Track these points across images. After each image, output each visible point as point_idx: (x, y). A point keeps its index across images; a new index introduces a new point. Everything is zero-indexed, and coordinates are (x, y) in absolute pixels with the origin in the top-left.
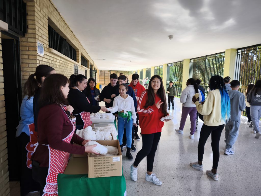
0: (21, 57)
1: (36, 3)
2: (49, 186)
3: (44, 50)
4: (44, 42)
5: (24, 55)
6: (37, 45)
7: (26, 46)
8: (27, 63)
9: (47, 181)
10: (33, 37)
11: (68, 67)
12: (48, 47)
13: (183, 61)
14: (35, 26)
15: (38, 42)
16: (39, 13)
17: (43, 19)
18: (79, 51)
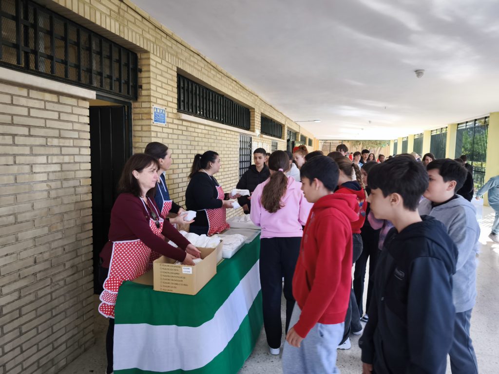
2: (107, 294)
3: (166, 117)
4: (167, 106)
5: (136, 125)
6: (153, 111)
7: (139, 114)
8: (140, 137)
10: (147, 100)
12: (175, 111)
13: (489, 117)
14: (150, 85)
15: (155, 106)
16: (159, 66)
17: (167, 72)
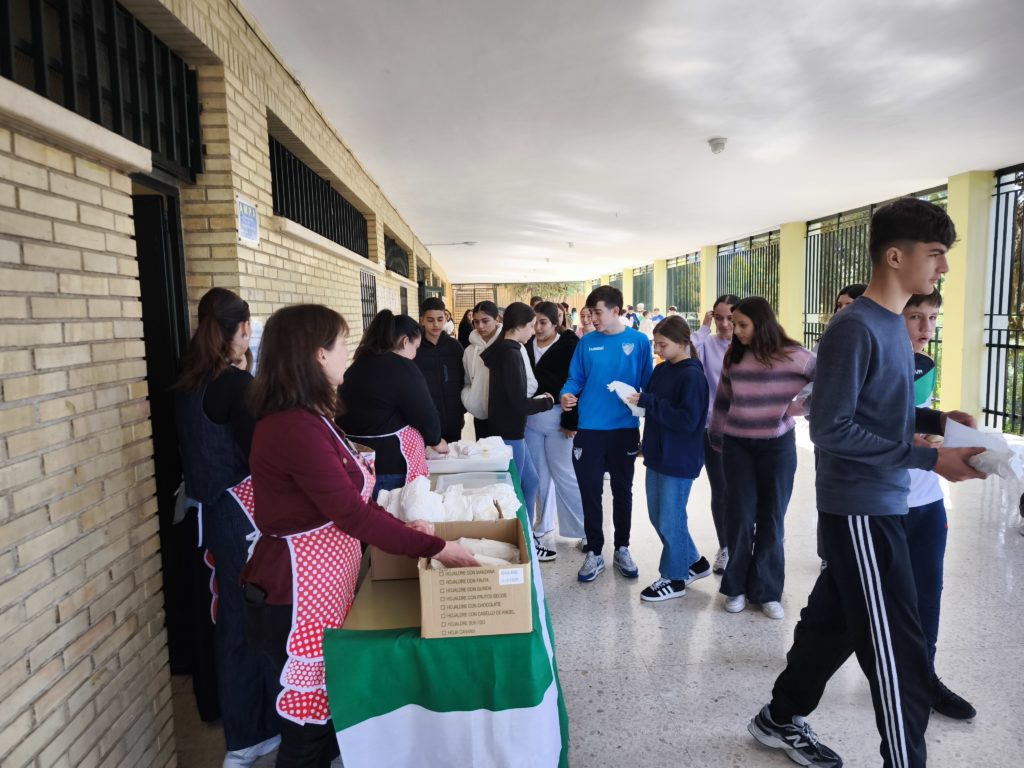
0: (189, 253)
1: (229, 68)
2: (297, 667)
3: (258, 226)
4: (257, 199)
5: (195, 246)
6: (238, 209)
7: (201, 216)
8: (208, 273)
9: (292, 650)
10: (222, 184)
11: (341, 279)
12: (270, 212)
13: (778, 231)
14: (228, 147)
15: (240, 199)
16: (239, 100)
17: (252, 118)
18: (378, 217)
